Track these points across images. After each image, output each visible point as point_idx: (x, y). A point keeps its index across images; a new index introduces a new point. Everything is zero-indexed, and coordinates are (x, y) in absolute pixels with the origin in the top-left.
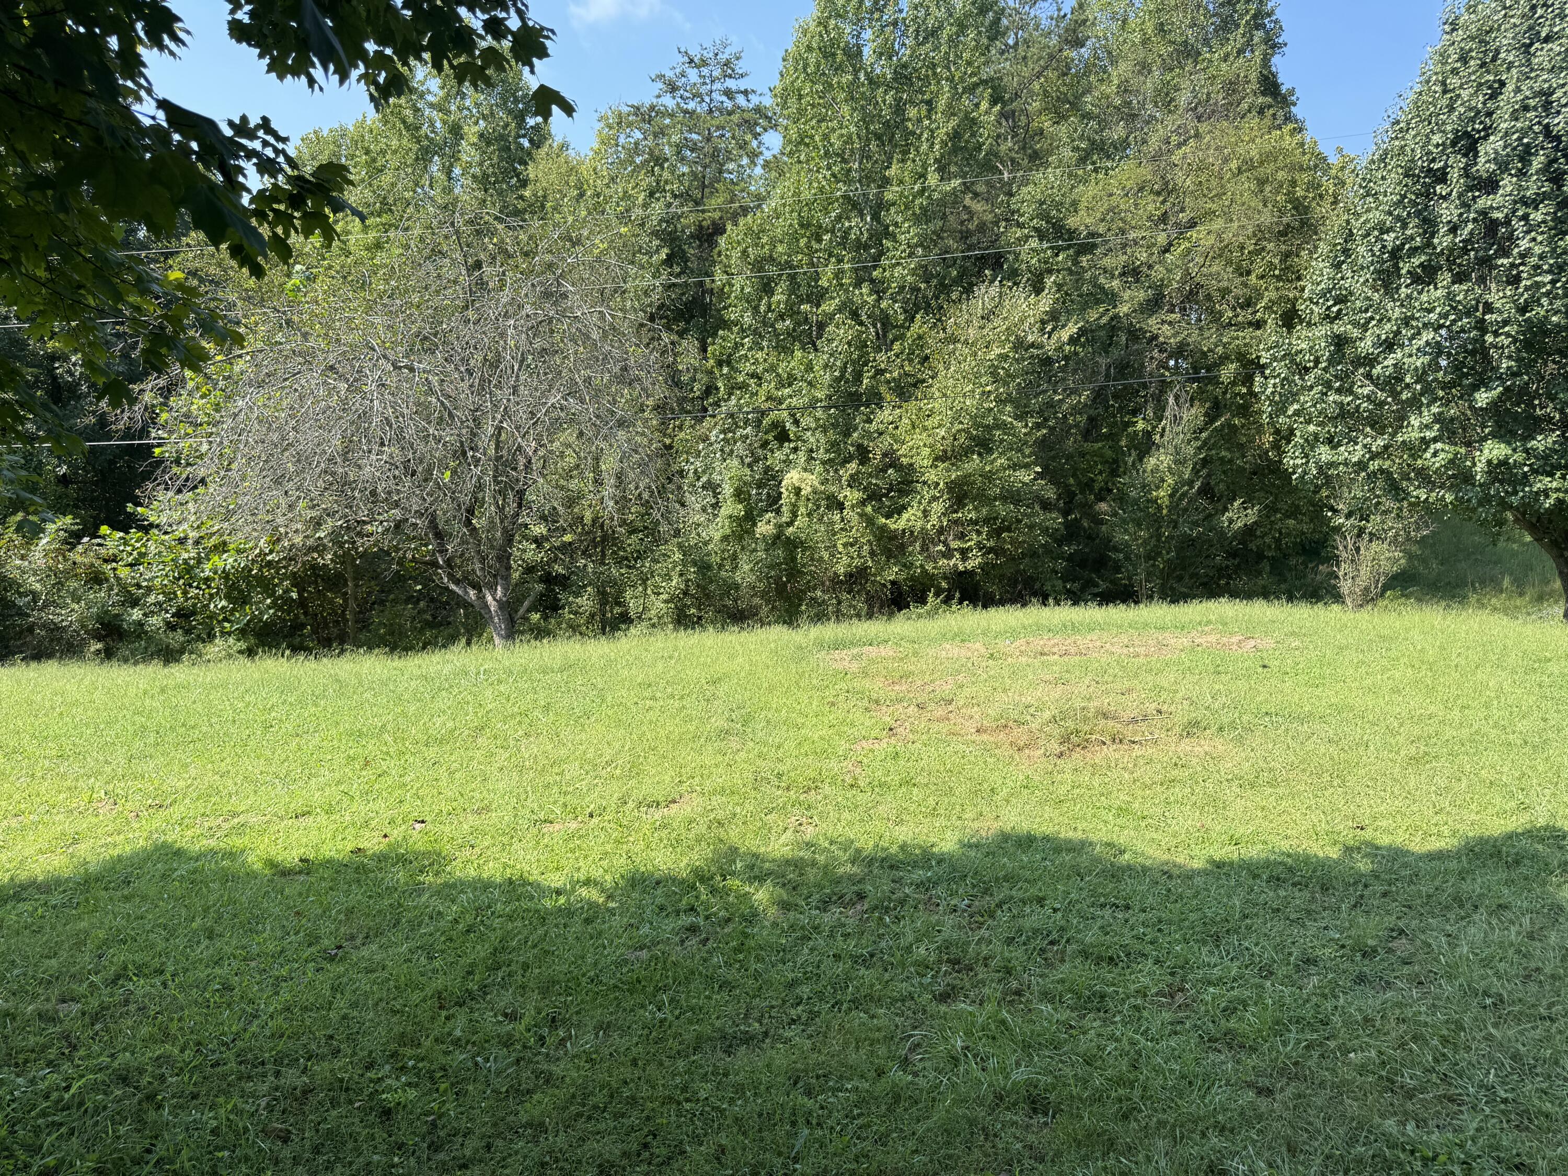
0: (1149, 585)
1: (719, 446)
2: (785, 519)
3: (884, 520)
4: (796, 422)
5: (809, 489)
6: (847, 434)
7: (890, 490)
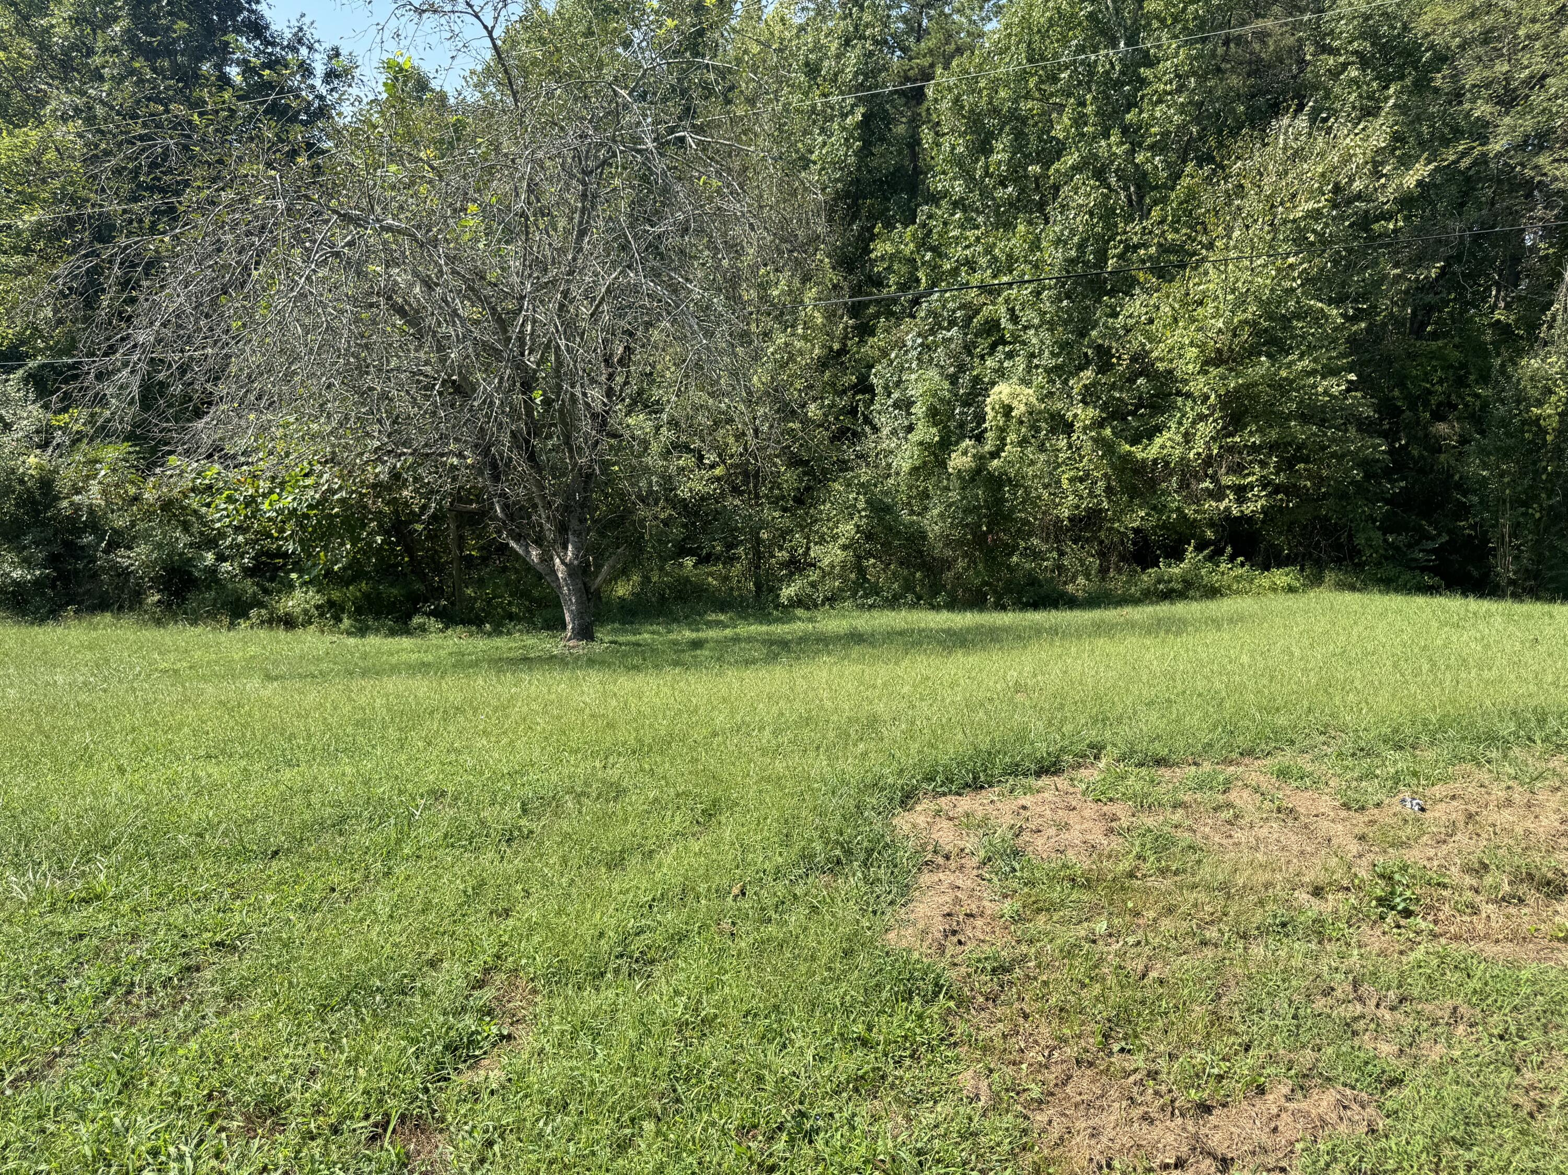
0: (1515, 542)
1: (915, 353)
2: (988, 447)
3: (1127, 447)
4: (1014, 319)
5: (1023, 408)
6: (1083, 334)
7: (1138, 407)
